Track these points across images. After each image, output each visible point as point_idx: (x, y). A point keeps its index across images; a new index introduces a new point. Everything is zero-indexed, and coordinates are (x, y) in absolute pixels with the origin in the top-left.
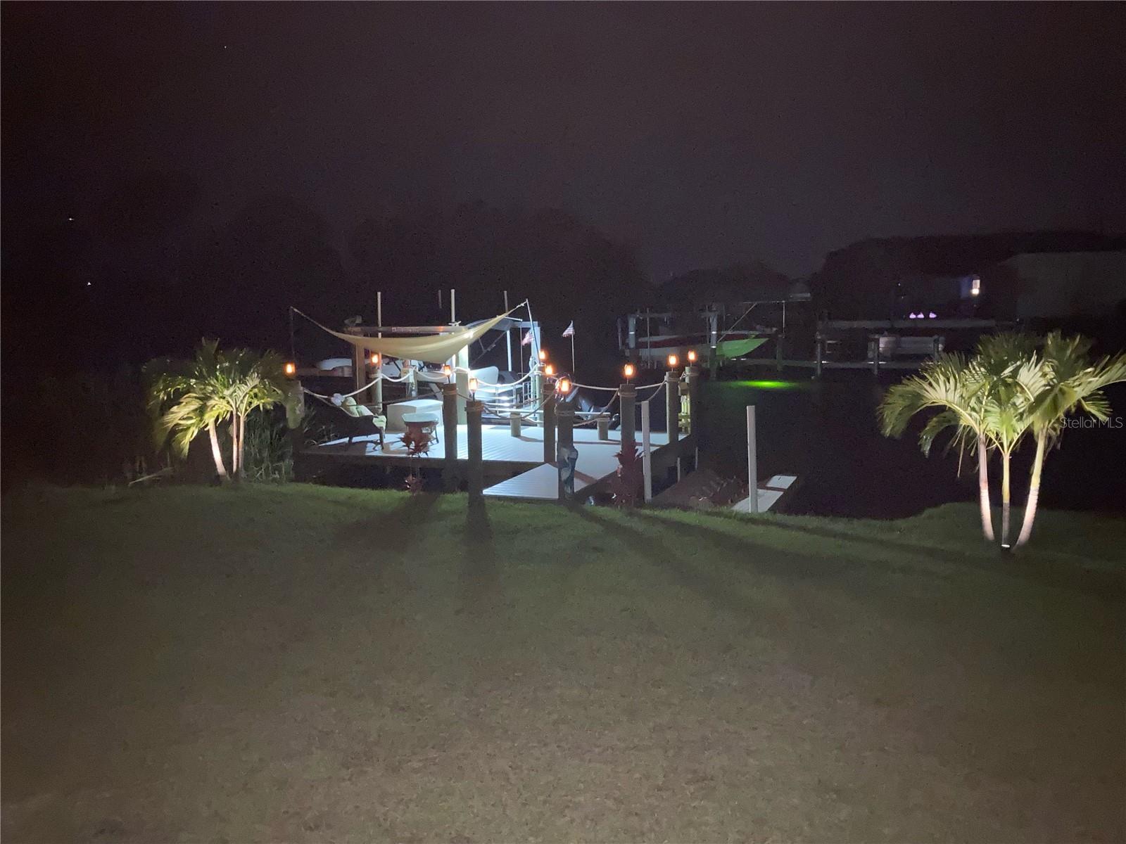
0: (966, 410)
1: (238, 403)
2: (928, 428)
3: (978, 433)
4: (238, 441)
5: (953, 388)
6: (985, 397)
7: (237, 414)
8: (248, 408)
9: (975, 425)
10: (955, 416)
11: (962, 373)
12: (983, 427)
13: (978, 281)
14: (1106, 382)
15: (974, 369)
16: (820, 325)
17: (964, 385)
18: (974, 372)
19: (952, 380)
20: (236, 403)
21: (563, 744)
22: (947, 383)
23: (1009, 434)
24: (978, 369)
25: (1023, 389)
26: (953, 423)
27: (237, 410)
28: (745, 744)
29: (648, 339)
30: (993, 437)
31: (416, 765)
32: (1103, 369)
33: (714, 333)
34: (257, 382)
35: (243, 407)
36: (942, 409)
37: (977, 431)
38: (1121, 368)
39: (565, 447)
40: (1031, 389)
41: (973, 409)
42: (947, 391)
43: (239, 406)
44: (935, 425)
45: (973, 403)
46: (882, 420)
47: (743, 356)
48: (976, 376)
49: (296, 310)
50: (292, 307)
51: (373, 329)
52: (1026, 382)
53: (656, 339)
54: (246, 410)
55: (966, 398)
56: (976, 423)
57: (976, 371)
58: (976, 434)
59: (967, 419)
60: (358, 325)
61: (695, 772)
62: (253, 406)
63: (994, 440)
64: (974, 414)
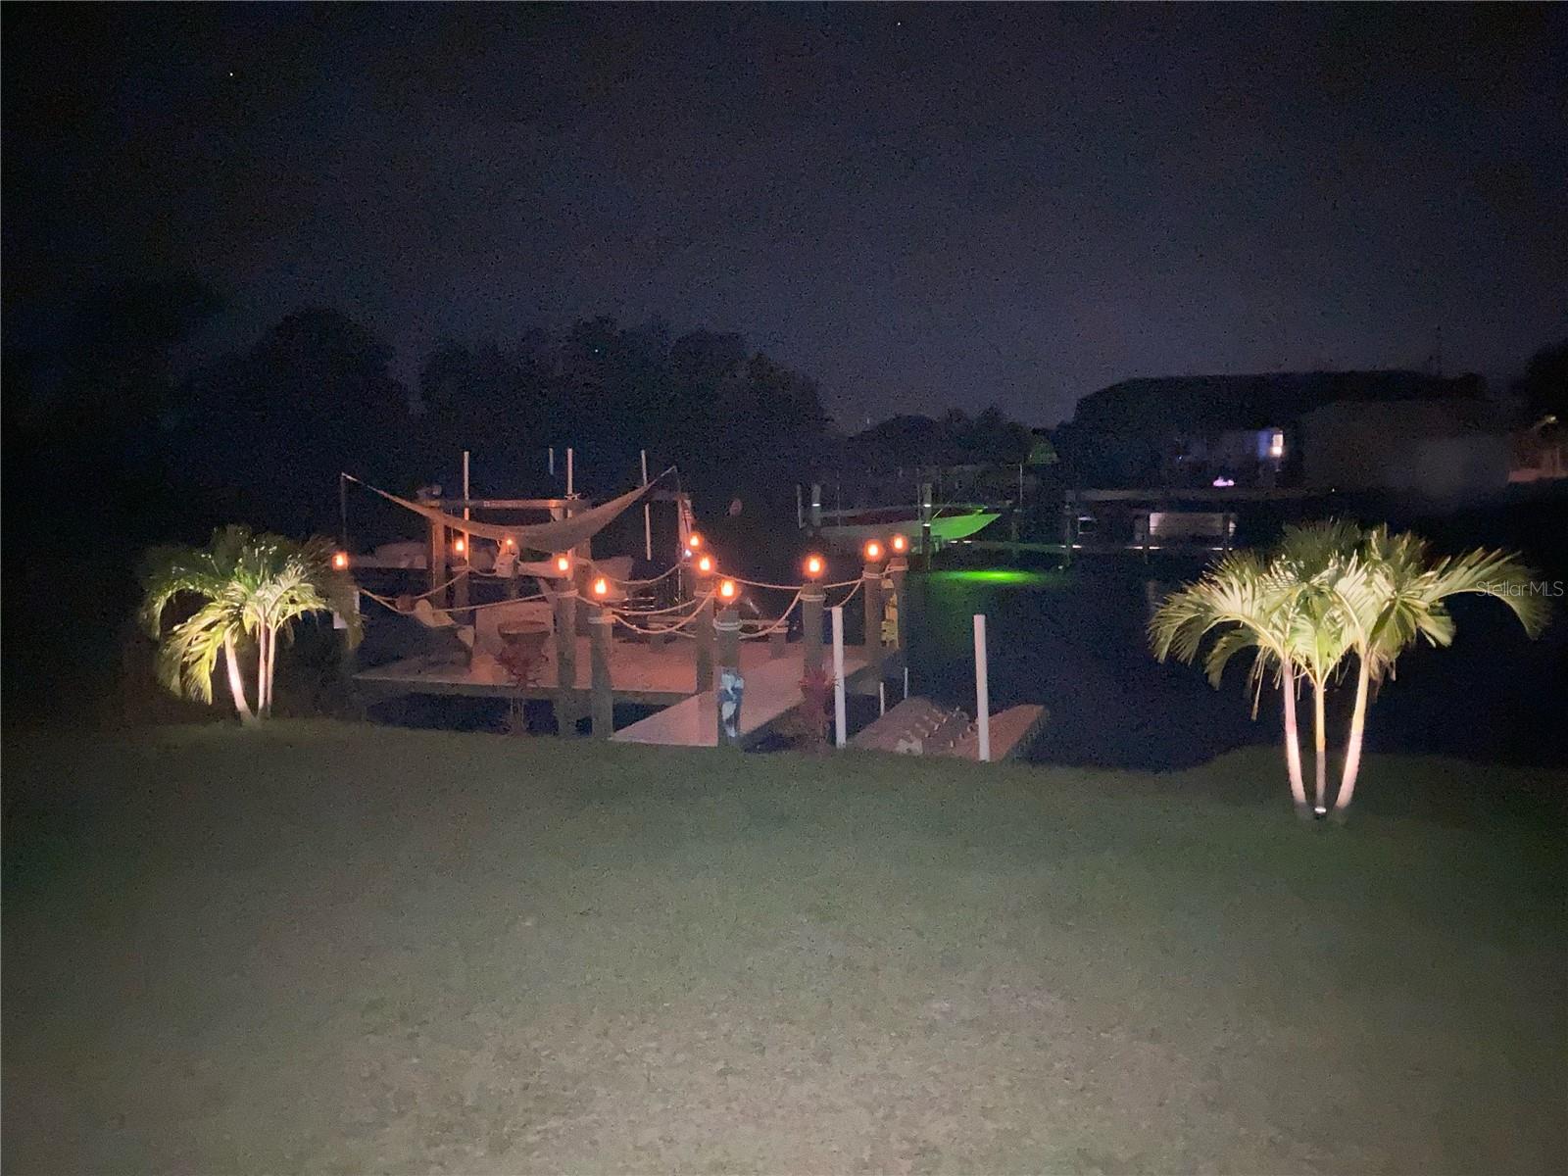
0: (1266, 628)
1: (268, 610)
2: (1215, 651)
3: (1282, 658)
4: (266, 665)
5: (1250, 598)
6: (1292, 609)
7: (265, 626)
8: (280, 618)
9: (1278, 648)
10: (1254, 635)
11: (1261, 578)
12: (1288, 650)
13: (1281, 437)
14: (1447, 591)
15: (1276, 572)
16: (1070, 495)
17: (1263, 596)
18: (1276, 577)
19: (1249, 586)
20: (265, 612)
21: (734, 1105)
22: (1243, 590)
23: (1322, 658)
24: (1281, 573)
25: (1340, 599)
26: (1250, 643)
27: (266, 621)
28: (980, 1100)
29: (839, 513)
30: (1302, 662)
31: (531, 1138)
32: (1444, 572)
33: (927, 505)
34: (294, 582)
35: (274, 616)
36: (1235, 625)
37: (1282, 656)
38: (1465, 573)
39: (727, 672)
40: (1351, 601)
41: (1275, 626)
42: (1243, 602)
43: (269, 614)
44: (1224, 645)
45: (1275, 617)
46: (1156, 639)
47: (967, 538)
48: (1281, 583)
49: (349, 477)
50: (343, 474)
51: (459, 502)
52: (1344, 590)
53: (849, 513)
54: (278, 622)
55: (1267, 611)
56: (1280, 643)
57: (1279, 578)
58: (1280, 659)
59: (1268, 639)
60: (437, 497)
61: (913, 1141)
62: (289, 614)
63: (1304, 666)
64: (1277, 633)
